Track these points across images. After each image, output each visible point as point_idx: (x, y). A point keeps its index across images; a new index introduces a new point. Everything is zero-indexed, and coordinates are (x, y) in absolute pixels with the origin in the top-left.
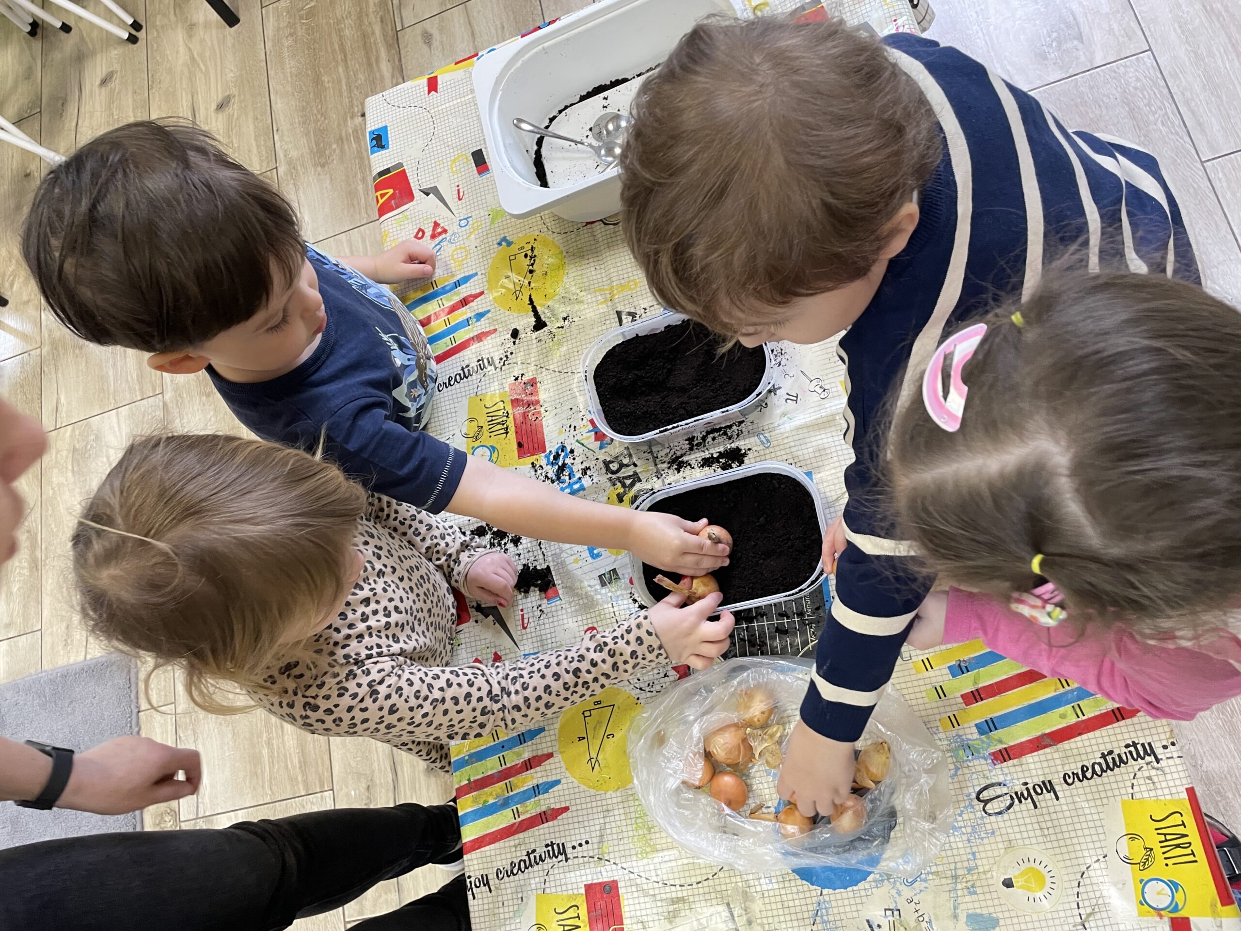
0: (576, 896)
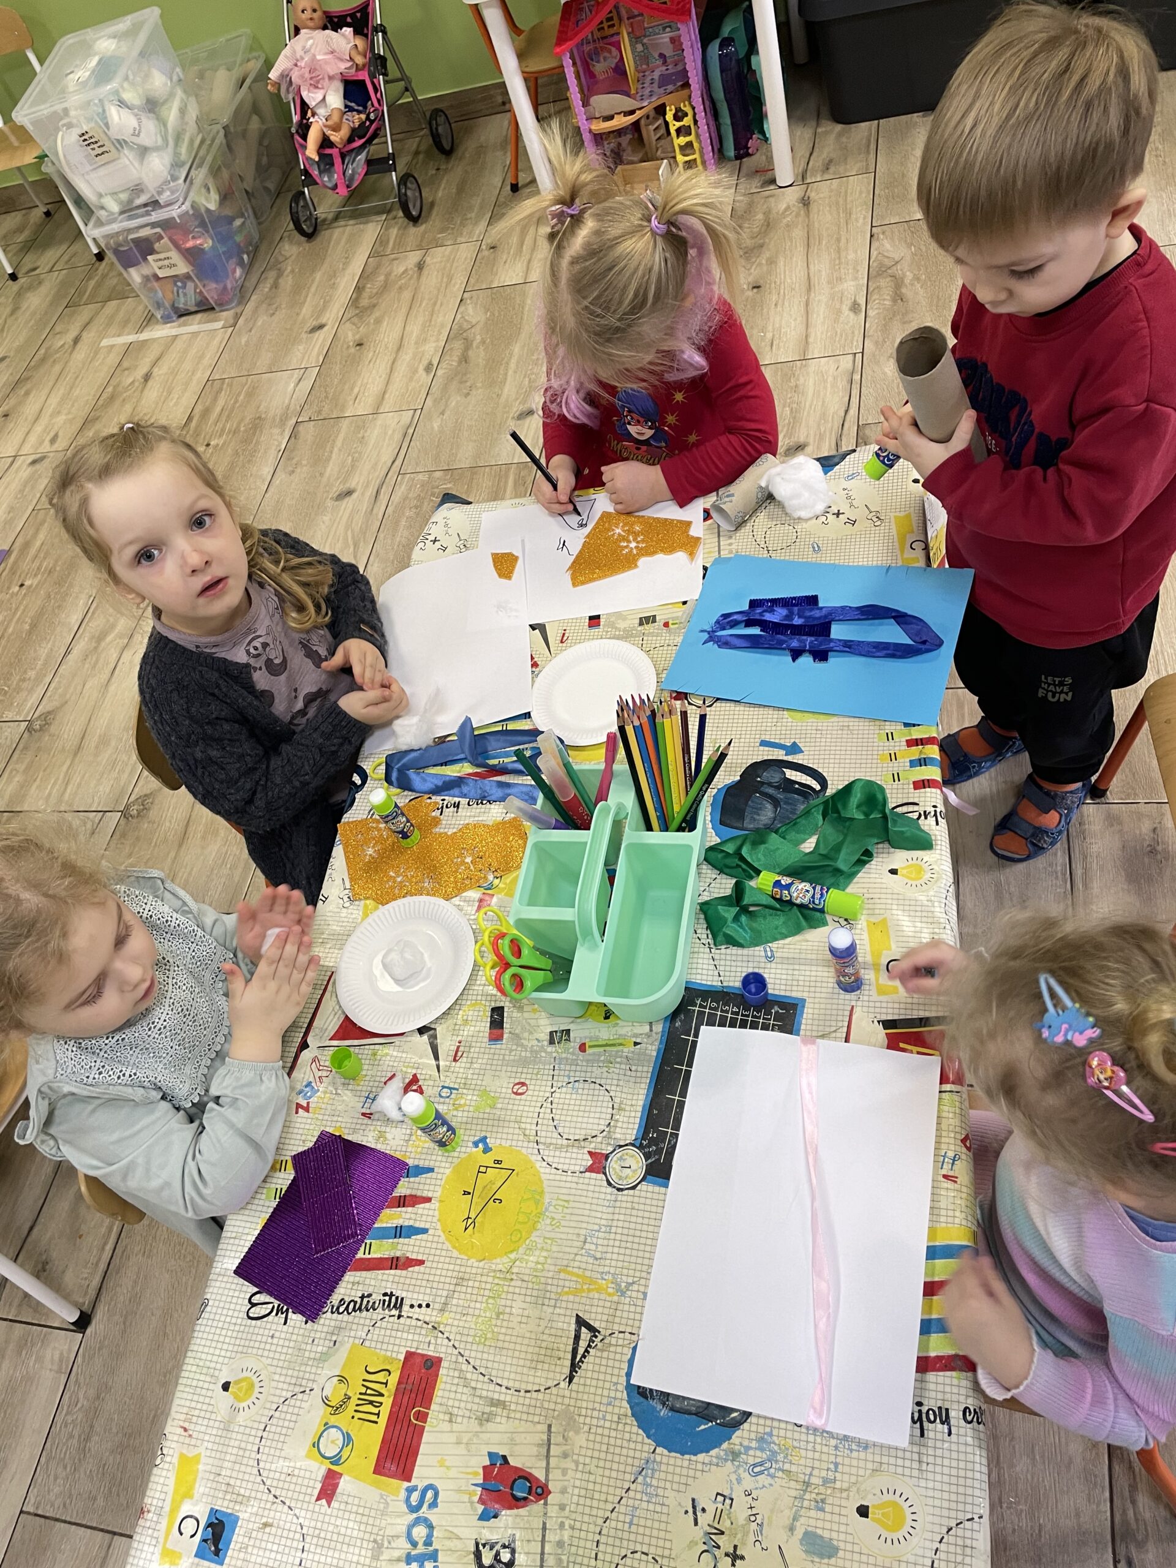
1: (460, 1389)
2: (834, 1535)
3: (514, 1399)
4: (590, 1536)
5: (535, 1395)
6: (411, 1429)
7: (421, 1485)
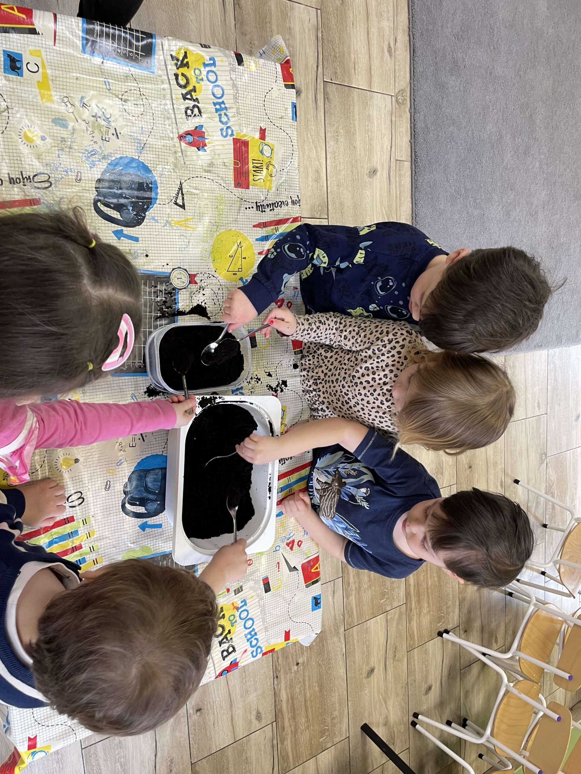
0: (254, 185)
1: (224, 176)
2: (55, 128)
3: (202, 174)
4: (157, 122)
5: (194, 176)
6: (239, 159)
7: (229, 137)
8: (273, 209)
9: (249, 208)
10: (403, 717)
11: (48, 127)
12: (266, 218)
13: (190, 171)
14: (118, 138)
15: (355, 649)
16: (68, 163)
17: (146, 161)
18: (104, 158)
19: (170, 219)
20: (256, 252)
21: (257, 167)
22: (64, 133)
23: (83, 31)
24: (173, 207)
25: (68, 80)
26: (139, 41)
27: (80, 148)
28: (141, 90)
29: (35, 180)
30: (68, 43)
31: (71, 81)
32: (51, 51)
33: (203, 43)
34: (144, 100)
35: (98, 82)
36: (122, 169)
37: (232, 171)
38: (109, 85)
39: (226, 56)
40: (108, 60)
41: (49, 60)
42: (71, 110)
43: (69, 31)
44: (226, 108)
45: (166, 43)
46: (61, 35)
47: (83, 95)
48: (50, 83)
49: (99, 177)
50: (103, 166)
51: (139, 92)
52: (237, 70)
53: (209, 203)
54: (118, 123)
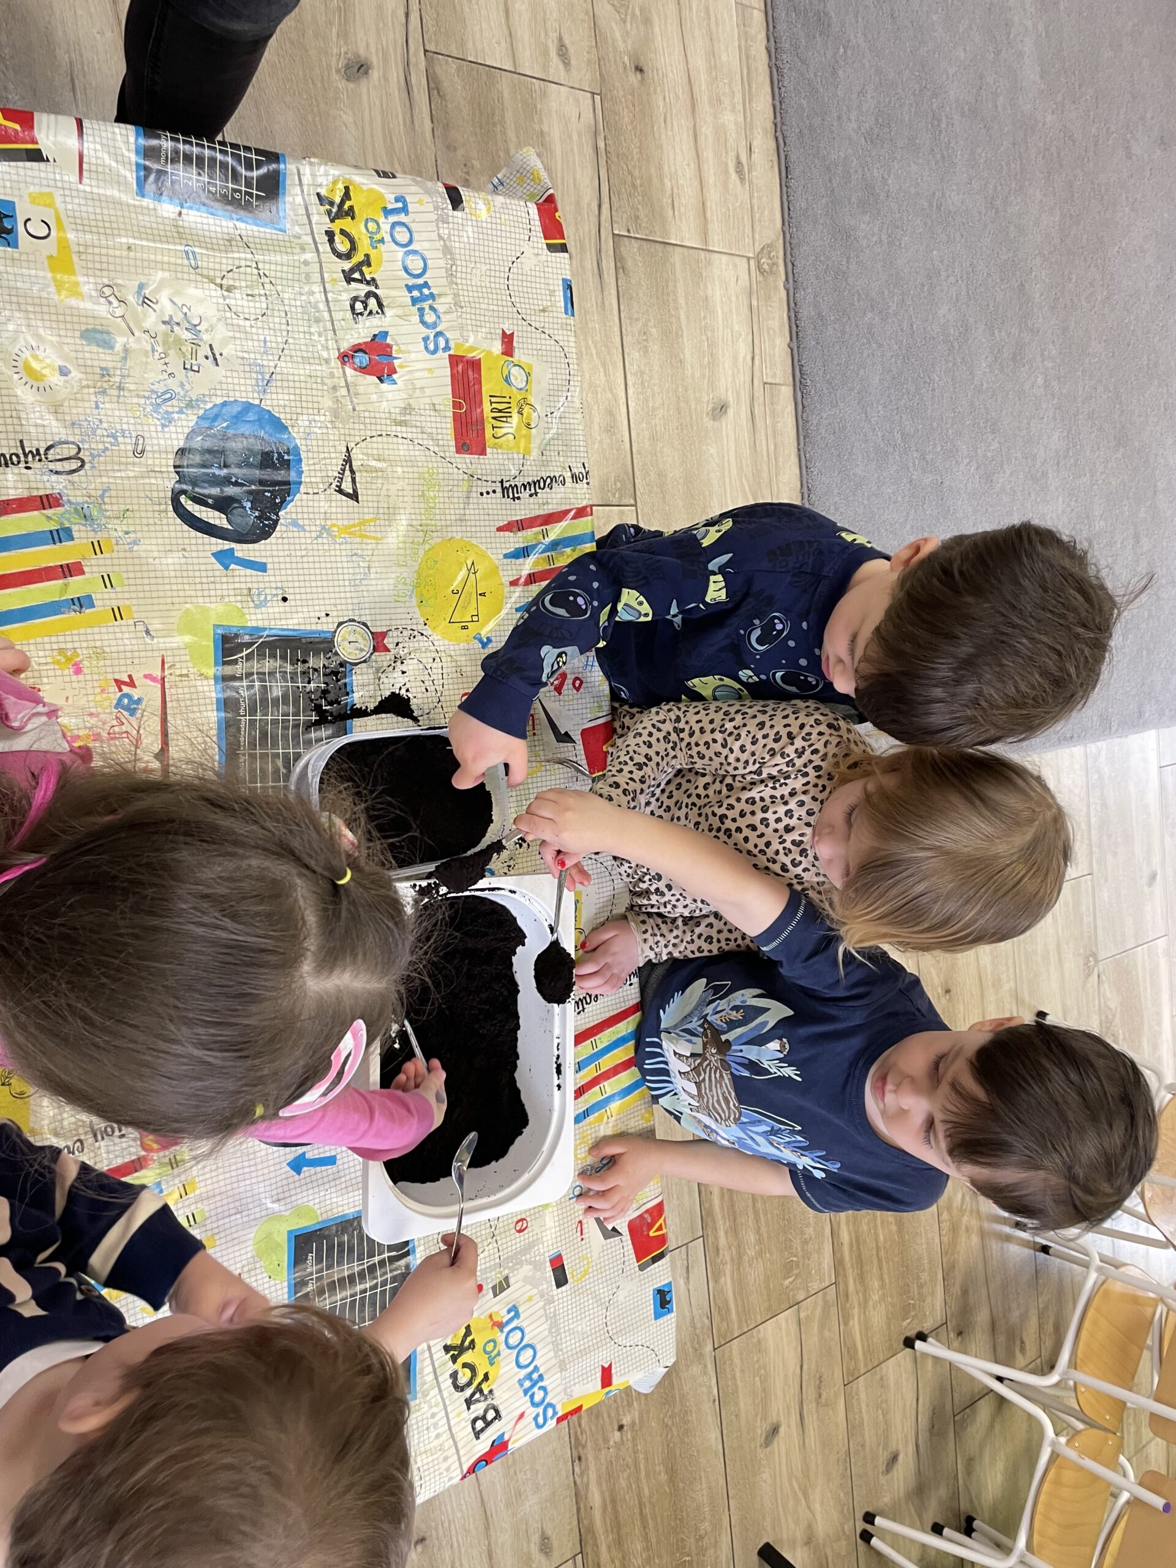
0: (495, 446)
1: (434, 430)
2: (87, 349)
3: (389, 428)
4: (295, 328)
5: (374, 434)
6: (462, 395)
7: (440, 353)
8: (536, 494)
9: (488, 493)
10: (842, 1525)
11: (72, 347)
12: (523, 512)
13: (365, 424)
14: (217, 365)
15: (736, 1386)
16: (117, 420)
17: (276, 409)
18: (190, 405)
19: (329, 523)
20: (506, 580)
21: (500, 411)
22: (106, 359)
23: (137, 153)
24: (334, 498)
25: (111, 252)
26: (251, 169)
27: (141, 387)
28: (260, 266)
29: (50, 457)
30: (107, 177)
31: (118, 253)
32: (75, 193)
33: (380, 168)
34: (267, 286)
35: (172, 253)
36: (227, 427)
37: (450, 420)
38: (195, 258)
39: (428, 192)
40: (190, 208)
41: (71, 213)
42: (119, 312)
43: (109, 153)
44: (432, 296)
45: (306, 170)
46: (93, 161)
47: (143, 279)
48: (75, 258)
49: (182, 444)
50: (189, 421)
51: (255, 271)
52: (451, 219)
53: (406, 487)
54: (217, 335)
